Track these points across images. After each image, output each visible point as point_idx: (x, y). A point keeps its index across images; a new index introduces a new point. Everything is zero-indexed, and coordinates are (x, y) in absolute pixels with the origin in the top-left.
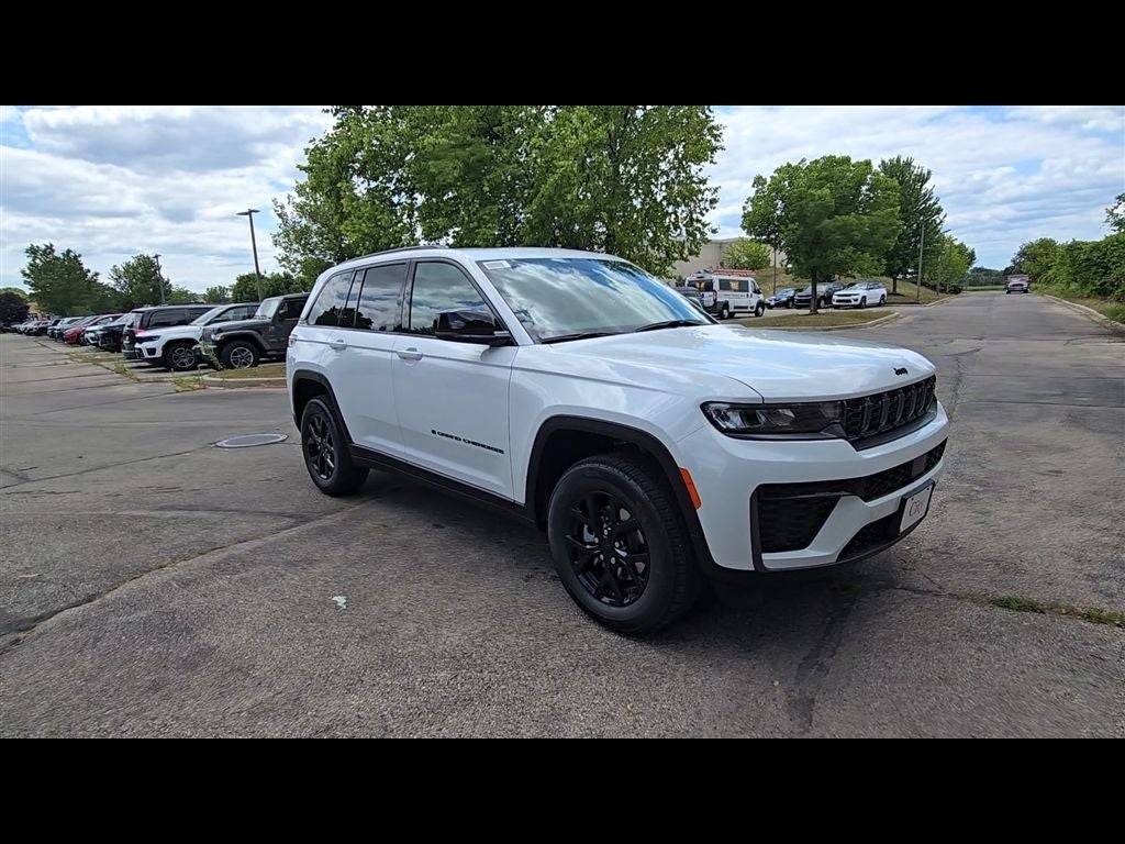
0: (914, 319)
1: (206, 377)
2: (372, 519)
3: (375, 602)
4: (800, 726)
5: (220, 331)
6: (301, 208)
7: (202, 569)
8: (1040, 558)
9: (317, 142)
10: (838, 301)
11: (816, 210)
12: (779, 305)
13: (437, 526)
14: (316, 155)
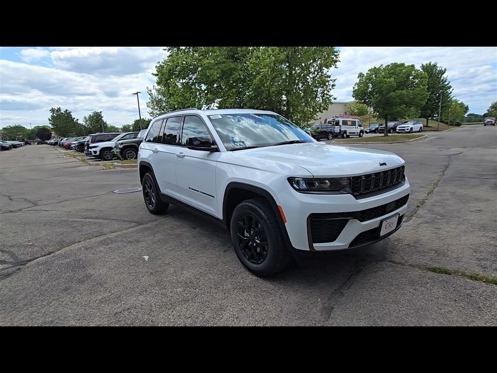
0: (434, 139)
1: (115, 163)
2: (168, 223)
3: (160, 259)
4: (324, 318)
5: (122, 144)
6: (158, 91)
7: (95, 243)
8: (457, 250)
9: (161, 63)
10: (399, 130)
11: (387, 88)
12: (371, 132)
13: (193, 228)
14: (160, 69)
